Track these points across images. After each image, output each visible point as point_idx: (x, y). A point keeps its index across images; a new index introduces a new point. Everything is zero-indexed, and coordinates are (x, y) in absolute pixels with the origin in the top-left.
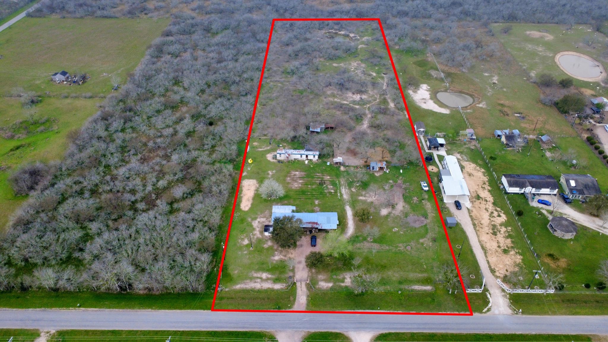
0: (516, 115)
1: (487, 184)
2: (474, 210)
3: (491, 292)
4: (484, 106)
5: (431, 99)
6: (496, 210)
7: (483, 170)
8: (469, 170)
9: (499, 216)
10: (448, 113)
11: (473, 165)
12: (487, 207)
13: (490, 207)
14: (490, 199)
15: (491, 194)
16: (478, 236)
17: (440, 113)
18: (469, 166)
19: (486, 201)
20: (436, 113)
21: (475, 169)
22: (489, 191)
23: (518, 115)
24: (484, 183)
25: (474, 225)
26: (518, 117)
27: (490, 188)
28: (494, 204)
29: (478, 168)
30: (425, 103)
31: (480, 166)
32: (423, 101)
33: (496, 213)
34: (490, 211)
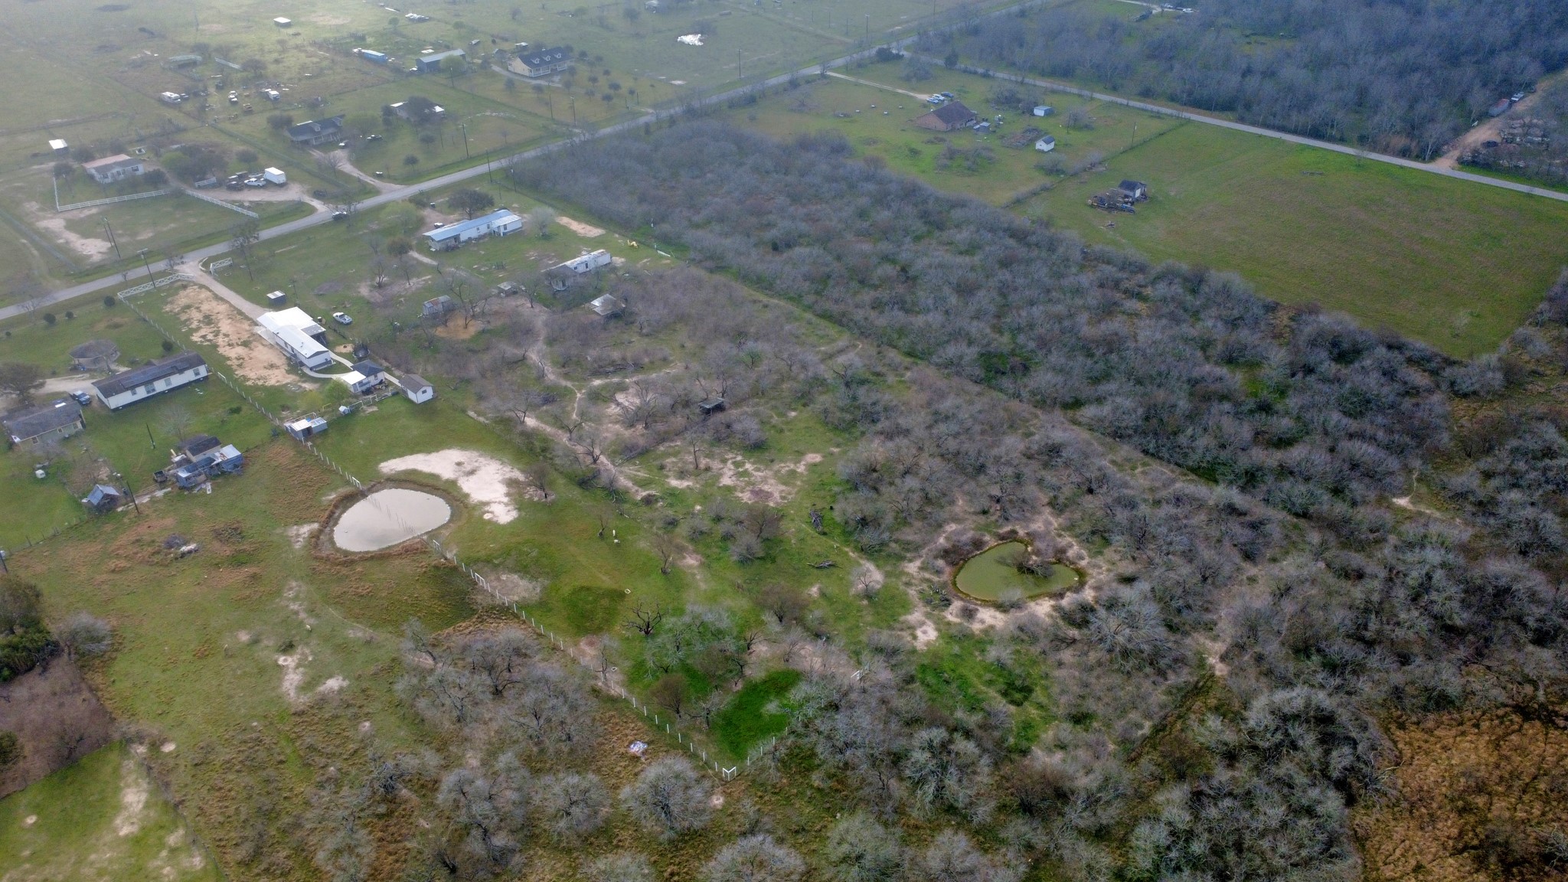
0: (192, 547)
1: (234, 367)
2: (248, 328)
3: (201, 273)
4: (293, 531)
5: (453, 483)
6: (210, 340)
7: (249, 383)
8: (276, 372)
9: (204, 337)
10: (383, 465)
11: (272, 382)
12: (226, 339)
13: (220, 340)
14: (225, 351)
15: (224, 356)
16: (231, 305)
17: (401, 455)
18: (280, 378)
19: (229, 345)
20: (412, 452)
21: (265, 378)
22: (229, 359)
23: (185, 549)
24: (240, 366)
25: (240, 313)
26: (186, 543)
27: (229, 363)
28: (216, 346)
29: (260, 383)
30: (459, 464)
31: (256, 388)
32: (468, 468)
33: (210, 337)
34: (221, 336)
